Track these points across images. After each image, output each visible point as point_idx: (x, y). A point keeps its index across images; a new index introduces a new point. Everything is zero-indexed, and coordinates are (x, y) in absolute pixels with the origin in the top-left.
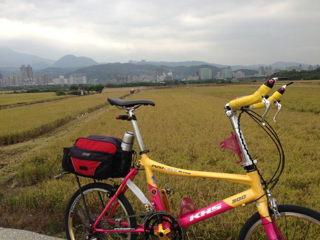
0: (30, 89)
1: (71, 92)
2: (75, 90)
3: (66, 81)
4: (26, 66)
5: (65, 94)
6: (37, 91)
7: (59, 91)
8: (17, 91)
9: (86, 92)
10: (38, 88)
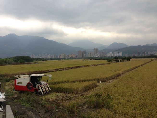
0: (97, 58)
1: (114, 60)
2: (116, 59)
3: (112, 55)
4: (96, 48)
5: (111, 61)
6: (99, 59)
7: (109, 59)
8: (91, 59)
9: (122, 60)
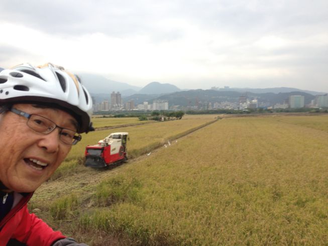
0: (117, 114)
1: (152, 117)
2: (156, 116)
3: (149, 107)
4: (116, 92)
5: (147, 120)
6: (122, 116)
7: (142, 116)
8: (106, 116)
9: (167, 118)
10: (124, 113)
